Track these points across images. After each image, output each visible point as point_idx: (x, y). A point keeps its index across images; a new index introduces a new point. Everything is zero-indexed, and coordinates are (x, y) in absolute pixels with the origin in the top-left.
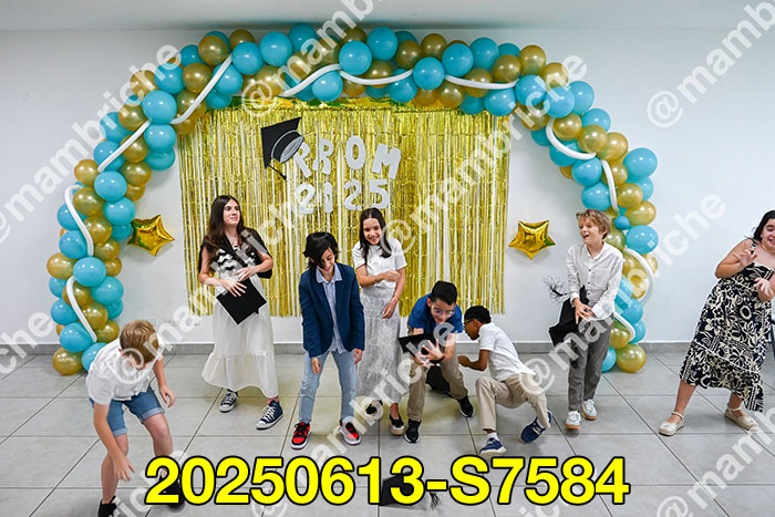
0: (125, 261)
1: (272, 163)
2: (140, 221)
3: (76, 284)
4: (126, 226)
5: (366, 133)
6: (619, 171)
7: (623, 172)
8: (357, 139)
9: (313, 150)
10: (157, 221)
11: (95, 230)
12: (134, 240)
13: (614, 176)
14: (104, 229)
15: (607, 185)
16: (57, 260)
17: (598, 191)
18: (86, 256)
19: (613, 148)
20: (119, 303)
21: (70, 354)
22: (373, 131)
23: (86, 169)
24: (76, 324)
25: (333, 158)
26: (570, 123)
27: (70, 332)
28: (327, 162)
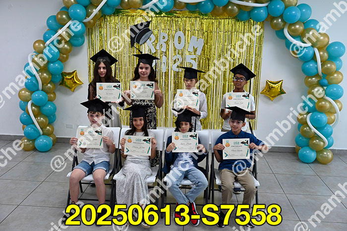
0: (58, 94)
1: (136, 45)
2: (66, 73)
3: (32, 105)
4: (59, 75)
5: (185, 30)
6: (324, 53)
7: (326, 54)
8: (181, 33)
9: (157, 38)
10: (75, 74)
11: (43, 76)
12: (63, 83)
13: (321, 57)
14: (47, 76)
15: (316, 61)
16: (23, 92)
17: (311, 65)
18: (38, 90)
19: (321, 41)
20: (54, 116)
21: (29, 140)
22: (189, 29)
23: (39, 45)
24: (32, 125)
25: (167, 43)
26: (297, 26)
27: (29, 129)
28: (164, 45)
